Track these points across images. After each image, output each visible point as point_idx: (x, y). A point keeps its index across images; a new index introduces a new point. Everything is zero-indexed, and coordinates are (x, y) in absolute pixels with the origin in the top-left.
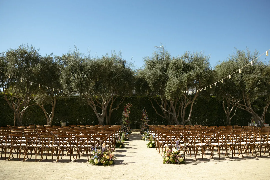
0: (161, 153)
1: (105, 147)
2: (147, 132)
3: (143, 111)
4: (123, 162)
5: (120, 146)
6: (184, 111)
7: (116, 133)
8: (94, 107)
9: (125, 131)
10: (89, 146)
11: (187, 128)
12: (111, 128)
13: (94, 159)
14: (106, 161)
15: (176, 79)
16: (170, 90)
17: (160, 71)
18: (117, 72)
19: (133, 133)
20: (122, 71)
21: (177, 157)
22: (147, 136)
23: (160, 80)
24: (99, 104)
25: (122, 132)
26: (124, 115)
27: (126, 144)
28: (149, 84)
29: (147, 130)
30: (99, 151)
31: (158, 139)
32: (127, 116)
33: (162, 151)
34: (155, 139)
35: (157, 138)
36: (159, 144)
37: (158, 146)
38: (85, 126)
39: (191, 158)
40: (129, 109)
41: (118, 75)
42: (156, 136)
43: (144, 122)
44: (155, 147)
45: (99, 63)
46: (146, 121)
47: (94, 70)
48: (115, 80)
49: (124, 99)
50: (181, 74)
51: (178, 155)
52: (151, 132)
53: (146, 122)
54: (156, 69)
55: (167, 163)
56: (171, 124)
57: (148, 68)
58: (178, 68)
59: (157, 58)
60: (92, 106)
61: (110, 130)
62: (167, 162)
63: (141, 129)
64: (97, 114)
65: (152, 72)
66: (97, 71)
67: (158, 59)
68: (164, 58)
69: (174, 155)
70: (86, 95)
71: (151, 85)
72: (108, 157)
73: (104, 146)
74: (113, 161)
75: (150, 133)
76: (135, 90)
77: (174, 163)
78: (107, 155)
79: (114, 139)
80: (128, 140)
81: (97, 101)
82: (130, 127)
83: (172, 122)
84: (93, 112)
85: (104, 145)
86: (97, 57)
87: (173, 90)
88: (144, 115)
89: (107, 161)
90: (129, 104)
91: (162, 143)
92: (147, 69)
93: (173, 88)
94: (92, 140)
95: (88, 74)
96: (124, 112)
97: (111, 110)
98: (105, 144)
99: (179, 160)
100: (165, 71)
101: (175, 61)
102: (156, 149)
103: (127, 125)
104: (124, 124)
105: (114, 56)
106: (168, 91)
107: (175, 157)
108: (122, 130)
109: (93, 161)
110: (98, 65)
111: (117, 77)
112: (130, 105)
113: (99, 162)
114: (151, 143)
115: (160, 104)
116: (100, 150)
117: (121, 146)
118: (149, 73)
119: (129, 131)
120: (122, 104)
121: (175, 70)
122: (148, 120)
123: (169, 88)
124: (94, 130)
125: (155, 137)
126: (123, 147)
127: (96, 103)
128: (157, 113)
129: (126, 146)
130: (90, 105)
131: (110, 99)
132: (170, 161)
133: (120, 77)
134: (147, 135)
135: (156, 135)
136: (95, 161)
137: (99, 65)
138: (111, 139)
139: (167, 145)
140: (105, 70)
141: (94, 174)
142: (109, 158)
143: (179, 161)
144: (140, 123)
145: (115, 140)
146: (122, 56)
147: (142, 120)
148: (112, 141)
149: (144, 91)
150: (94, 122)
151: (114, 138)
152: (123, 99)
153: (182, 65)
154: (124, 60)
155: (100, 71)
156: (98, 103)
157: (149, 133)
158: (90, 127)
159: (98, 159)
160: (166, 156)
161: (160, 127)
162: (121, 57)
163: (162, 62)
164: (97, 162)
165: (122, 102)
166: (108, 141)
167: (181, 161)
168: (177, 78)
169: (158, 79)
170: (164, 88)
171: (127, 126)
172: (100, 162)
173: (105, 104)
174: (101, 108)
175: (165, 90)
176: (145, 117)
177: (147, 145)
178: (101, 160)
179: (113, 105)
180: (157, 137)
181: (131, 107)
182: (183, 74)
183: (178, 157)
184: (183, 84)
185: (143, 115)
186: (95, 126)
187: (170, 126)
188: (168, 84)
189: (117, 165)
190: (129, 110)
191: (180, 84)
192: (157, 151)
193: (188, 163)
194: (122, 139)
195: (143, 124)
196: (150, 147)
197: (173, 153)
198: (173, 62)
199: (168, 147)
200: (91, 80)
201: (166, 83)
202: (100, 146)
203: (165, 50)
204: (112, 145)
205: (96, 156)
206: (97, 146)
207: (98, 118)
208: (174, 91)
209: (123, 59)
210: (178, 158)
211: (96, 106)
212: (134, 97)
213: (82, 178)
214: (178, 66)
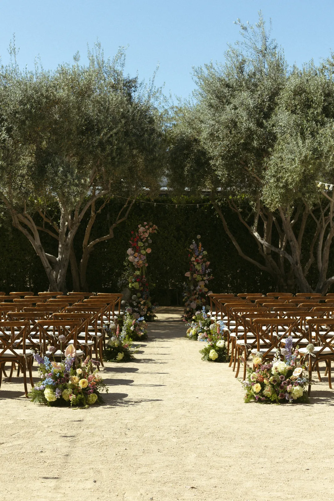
0: (241, 374)
1: (74, 355)
2: (204, 313)
3: (192, 247)
4: (126, 399)
5: (117, 355)
6: (325, 248)
7: (105, 315)
8: (32, 235)
9: (134, 311)
10: (28, 351)
11: (329, 302)
12: (90, 302)
13: (45, 388)
14: (77, 395)
15: (300, 142)
16: (278, 180)
17: (250, 115)
18: (105, 121)
19: (160, 316)
20: (123, 116)
21: (285, 384)
22: (204, 325)
23: (246, 146)
24: (47, 224)
25: (123, 315)
26: (131, 258)
27: (135, 349)
28: (211, 158)
29: (204, 307)
30: (56, 367)
31: (233, 335)
32: (141, 262)
33: (243, 369)
34: (226, 336)
35: (232, 331)
36: (236, 350)
37: (234, 355)
38: (8, 294)
39: (331, 387)
40: (147, 240)
41: (111, 129)
42: (228, 325)
43: (196, 284)
44: (225, 358)
45: (47, 91)
46: (203, 280)
47: (30, 112)
48: (101, 144)
49: (130, 208)
50: (317, 125)
51: (288, 380)
52: (214, 313)
53: (202, 284)
54: (236, 108)
55: (256, 402)
56: (286, 288)
57: (211, 106)
58: (308, 104)
59: (241, 70)
60: (25, 231)
61: (86, 305)
62: (255, 398)
63: (186, 304)
64: (45, 256)
65: (224, 117)
66: (42, 118)
67: (242, 72)
68: (261, 71)
69: (276, 379)
70: (6, 195)
71: (217, 160)
72: (84, 383)
73: (72, 353)
74: (98, 393)
75: (213, 316)
76: (167, 176)
77: (274, 402)
78: (81, 377)
79: (99, 334)
80: (145, 338)
81: (43, 212)
82: (150, 298)
83: (290, 282)
84: (28, 248)
85: (72, 350)
86: (40, 68)
87: (290, 178)
88: (197, 261)
89: (80, 393)
90: (145, 223)
91: (244, 344)
92: (205, 106)
93: (289, 174)
94: (35, 337)
95: (12, 128)
96: (130, 251)
97: (89, 244)
98: (75, 346)
99: (290, 393)
100: (264, 114)
101: (298, 81)
102: (228, 364)
103: (141, 292)
104: (130, 289)
105: (96, 63)
106: (272, 181)
107: (279, 384)
108: (123, 307)
109: (41, 394)
110: (42, 95)
111: (105, 134)
112: (151, 226)
113: (57, 396)
114: (213, 347)
115: (251, 223)
116: (59, 364)
117: (120, 356)
118: (213, 122)
119: (145, 310)
120: (124, 222)
121: (299, 112)
122: (209, 274)
123: (276, 172)
124: (39, 306)
125: (226, 328)
126: (128, 358)
127: (37, 218)
128: (241, 253)
129: (136, 356)
130: (20, 228)
131: (86, 208)
132: (263, 396)
133: (116, 134)
134: (203, 322)
135: (231, 322)
136: (48, 393)
137: (47, 97)
138: (90, 333)
139: (259, 350)
140: (65, 114)
141: (46, 426)
142: (85, 386)
143: (292, 395)
144: (182, 286)
145: (104, 339)
146: (123, 65)
147: (188, 274)
148: (94, 339)
149: (196, 181)
150: (33, 283)
151: (100, 331)
152: (128, 207)
153: (321, 95)
154: (130, 79)
155: (52, 114)
156: (45, 220)
157: (209, 317)
158: (22, 297)
159: (54, 388)
160: (252, 380)
161: (244, 298)
162: (118, 68)
163: (256, 85)
164: (52, 396)
165: (123, 215)
166: (82, 338)
167: (298, 396)
168: (304, 138)
169: (242, 141)
170: (259, 172)
171: (139, 294)
172: (61, 396)
173: (66, 223)
174: (54, 236)
175: (263, 178)
176: (198, 267)
177: (202, 352)
178: (62, 391)
179: (92, 227)
180: (231, 327)
181: (151, 235)
182: (323, 124)
183: (289, 383)
184: (323, 160)
185: (193, 259)
186: (40, 295)
187: (277, 294)
188: (274, 158)
189: (108, 406)
190: (147, 244)
191: (311, 159)
192: (232, 368)
193: (318, 401)
194: (123, 333)
195: (192, 288)
196: (210, 360)
197: (273, 373)
198: (291, 84)
199: (260, 357)
200: (23, 145)
201: (268, 154)
202: (59, 352)
203: (269, 41)
204: (95, 352)
205: (50, 381)
206: (51, 353)
207: (48, 270)
208: (291, 184)
209: (128, 73)
210: (289, 388)
211: (38, 230)
212: (163, 201)
213: (13, 436)
214: (308, 99)
